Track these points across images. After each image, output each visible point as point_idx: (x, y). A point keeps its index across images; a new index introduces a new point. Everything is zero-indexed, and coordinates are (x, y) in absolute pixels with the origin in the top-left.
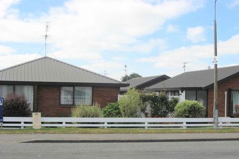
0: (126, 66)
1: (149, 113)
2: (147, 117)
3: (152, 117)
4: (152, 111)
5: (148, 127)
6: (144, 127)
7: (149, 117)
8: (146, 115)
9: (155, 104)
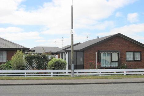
0: (63, 38)
1: (35, 67)
2: (34, 69)
3: (37, 69)
4: (37, 66)
5: (27, 76)
6: (24, 76)
7: (35, 69)
8: (33, 68)
9: (38, 61)
